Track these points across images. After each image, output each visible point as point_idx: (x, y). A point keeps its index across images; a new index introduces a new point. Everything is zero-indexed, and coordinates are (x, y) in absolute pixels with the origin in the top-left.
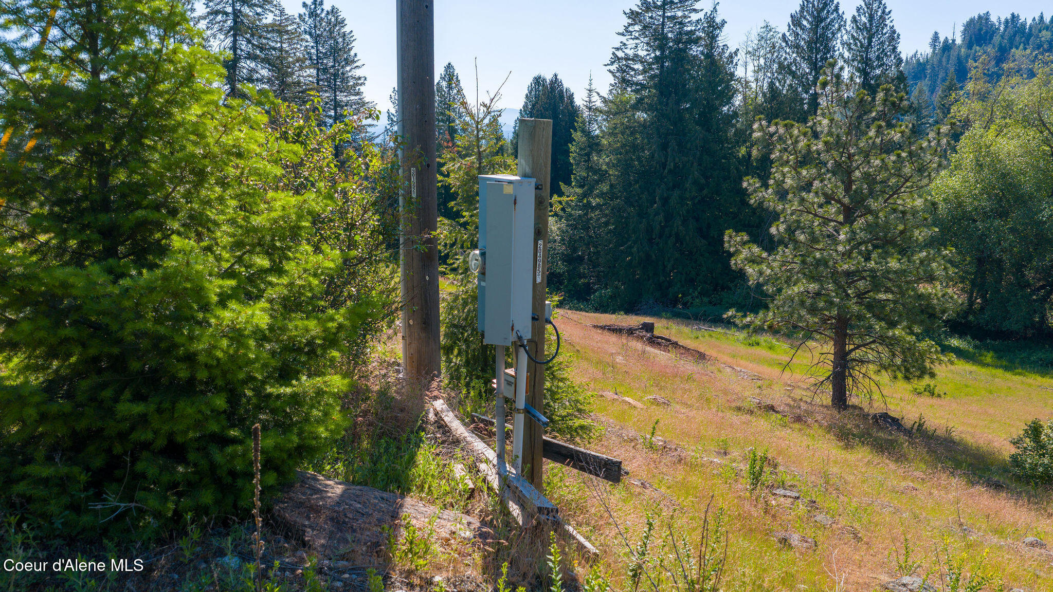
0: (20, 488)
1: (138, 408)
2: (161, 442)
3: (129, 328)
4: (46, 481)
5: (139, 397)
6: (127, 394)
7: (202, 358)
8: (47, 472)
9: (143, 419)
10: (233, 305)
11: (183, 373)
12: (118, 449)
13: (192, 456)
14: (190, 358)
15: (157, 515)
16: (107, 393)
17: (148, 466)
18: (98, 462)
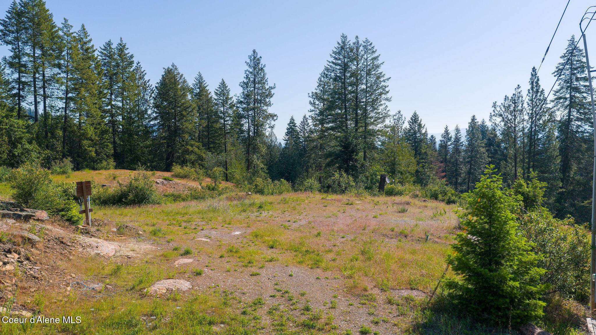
0: (469, 308)
1: (492, 298)
2: (496, 306)
3: (492, 282)
4: (473, 308)
5: (492, 296)
6: (490, 295)
7: (505, 291)
8: (474, 306)
9: (492, 301)
10: (512, 281)
11: (501, 293)
12: (487, 305)
13: (502, 311)
14: (503, 290)
15: (494, 321)
16: (486, 294)
17: (493, 310)
18: (483, 307)
